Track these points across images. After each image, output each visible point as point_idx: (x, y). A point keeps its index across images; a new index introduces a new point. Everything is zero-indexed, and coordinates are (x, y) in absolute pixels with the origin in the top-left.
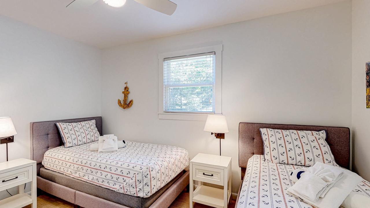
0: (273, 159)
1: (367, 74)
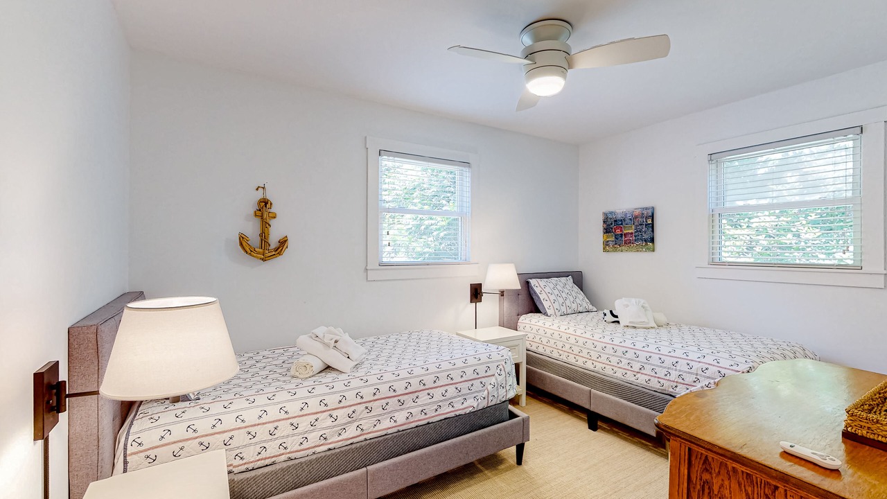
0: (557, 311)
1: (604, 222)
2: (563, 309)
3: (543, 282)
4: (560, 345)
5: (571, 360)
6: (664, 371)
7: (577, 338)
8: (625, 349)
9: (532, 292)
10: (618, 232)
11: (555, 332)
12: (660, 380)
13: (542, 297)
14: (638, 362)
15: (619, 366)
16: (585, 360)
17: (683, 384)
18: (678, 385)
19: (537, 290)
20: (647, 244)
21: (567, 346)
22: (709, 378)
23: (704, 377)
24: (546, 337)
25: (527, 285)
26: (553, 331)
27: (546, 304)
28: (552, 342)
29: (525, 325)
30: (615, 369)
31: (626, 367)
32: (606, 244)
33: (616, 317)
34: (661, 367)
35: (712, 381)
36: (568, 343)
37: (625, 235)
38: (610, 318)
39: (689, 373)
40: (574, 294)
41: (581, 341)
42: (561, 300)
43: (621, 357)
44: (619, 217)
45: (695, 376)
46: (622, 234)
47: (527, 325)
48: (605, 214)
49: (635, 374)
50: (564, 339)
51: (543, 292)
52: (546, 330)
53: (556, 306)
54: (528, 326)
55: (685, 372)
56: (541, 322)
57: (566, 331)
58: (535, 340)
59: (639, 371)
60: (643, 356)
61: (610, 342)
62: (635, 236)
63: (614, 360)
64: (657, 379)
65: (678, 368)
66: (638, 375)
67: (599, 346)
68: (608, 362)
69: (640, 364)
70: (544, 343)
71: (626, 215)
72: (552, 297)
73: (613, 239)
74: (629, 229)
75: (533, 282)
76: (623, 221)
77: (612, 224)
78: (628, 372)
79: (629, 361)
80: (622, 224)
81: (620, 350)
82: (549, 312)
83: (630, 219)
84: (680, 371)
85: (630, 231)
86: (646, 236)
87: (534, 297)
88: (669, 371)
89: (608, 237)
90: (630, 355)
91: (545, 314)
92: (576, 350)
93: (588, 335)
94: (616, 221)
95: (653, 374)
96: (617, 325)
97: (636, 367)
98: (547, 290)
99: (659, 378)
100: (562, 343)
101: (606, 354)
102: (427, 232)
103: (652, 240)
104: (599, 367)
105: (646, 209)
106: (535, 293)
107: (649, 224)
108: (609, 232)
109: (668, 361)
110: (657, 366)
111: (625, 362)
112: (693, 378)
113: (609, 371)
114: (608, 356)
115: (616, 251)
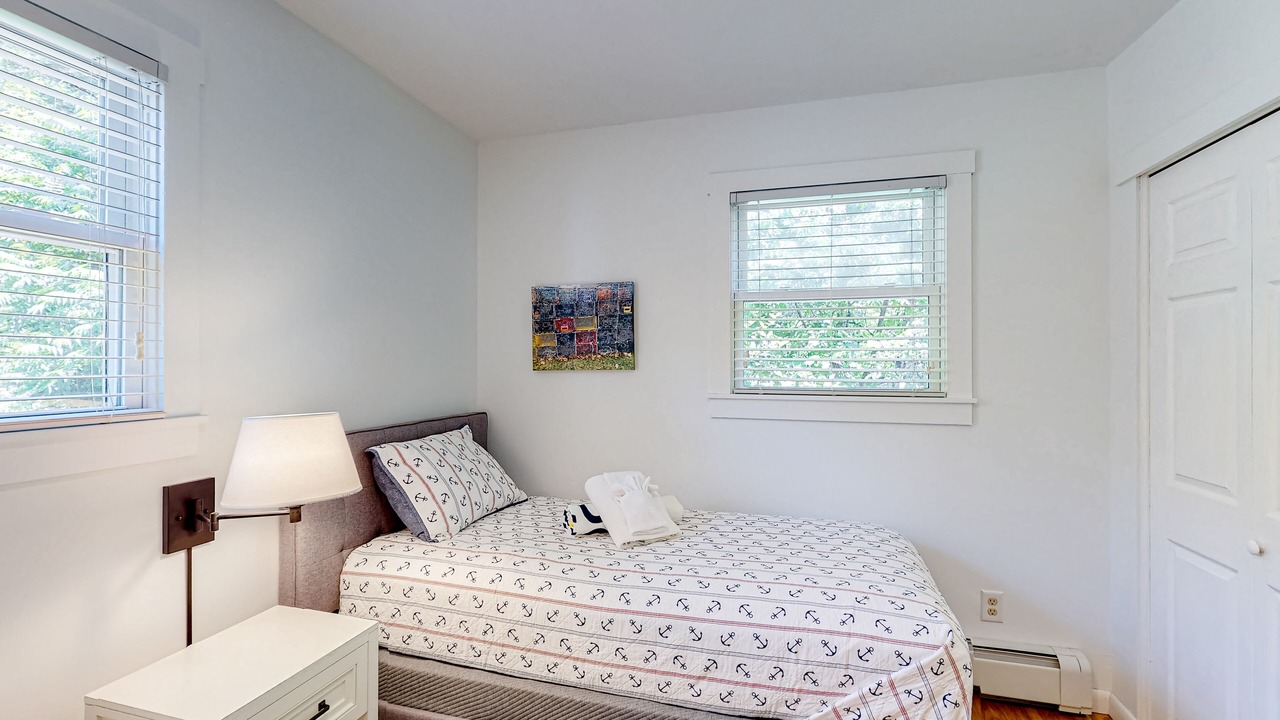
0: (451, 522)
1: (535, 308)
2: (466, 514)
3: (410, 450)
4: (477, 626)
5: (513, 663)
6: (769, 668)
7: (530, 604)
8: (663, 623)
9: (383, 480)
10: (565, 329)
11: (462, 592)
12: (757, 691)
13: (410, 491)
14: (702, 650)
15: (649, 666)
16: (552, 660)
17: (816, 693)
18: (802, 696)
19: (398, 474)
20: (622, 356)
21: (501, 629)
22: (875, 671)
23: (865, 670)
24: (433, 608)
25: (368, 463)
26: (455, 591)
27: (424, 510)
28: (453, 620)
29: (365, 579)
30: (639, 675)
31: (670, 667)
32: (539, 354)
33: (597, 520)
34: (759, 657)
35: (884, 679)
36: (502, 620)
37: (580, 336)
38: (584, 525)
39: (830, 665)
40: (483, 470)
41: (541, 610)
42: (459, 491)
43: (655, 643)
44: (567, 299)
45: (844, 672)
46: (572, 335)
47: (370, 579)
48: (537, 291)
49: (692, 681)
50: (490, 608)
51: (414, 477)
52: (434, 588)
53: (450, 508)
54: (375, 582)
55: (821, 664)
56: (417, 565)
57: (493, 587)
58: (398, 620)
59: (702, 674)
60: (712, 634)
61: (622, 605)
62: (600, 340)
63: (636, 653)
64: (749, 690)
65: (802, 656)
66: (701, 685)
67: (594, 619)
68: (618, 660)
69: (705, 656)
70: (429, 624)
71: (580, 295)
72: (439, 488)
73: (555, 343)
74: (587, 325)
75: (385, 453)
76: (574, 307)
77: (551, 313)
78: (675, 680)
79: (676, 652)
80: (572, 314)
81: (651, 626)
82: (432, 529)
83: (589, 304)
84: (807, 663)
85: (589, 329)
86: (620, 340)
87: (388, 493)
88: (781, 665)
89: (542, 340)
90: (680, 634)
91: (422, 535)
92: (526, 636)
93: (558, 592)
94: (559, 307)
95: (740, 677)
96: (602, 539)
97: (696, 663)
98: (425, 470)
99: (754, 685)
100: (483, 622)
101: (614, 639)
102: (53, 321)
103: (631, 348)
104: (593, 675)
105: (622, 285)
106: (392, 482)
107: (626, 316)
108: (547, 330)
109: (778, 641)
110: (750, 656)
111: (665, 655)
112: (839, 675)
113: (621, 682)
114: (618, 645)
115: (560, 368)
